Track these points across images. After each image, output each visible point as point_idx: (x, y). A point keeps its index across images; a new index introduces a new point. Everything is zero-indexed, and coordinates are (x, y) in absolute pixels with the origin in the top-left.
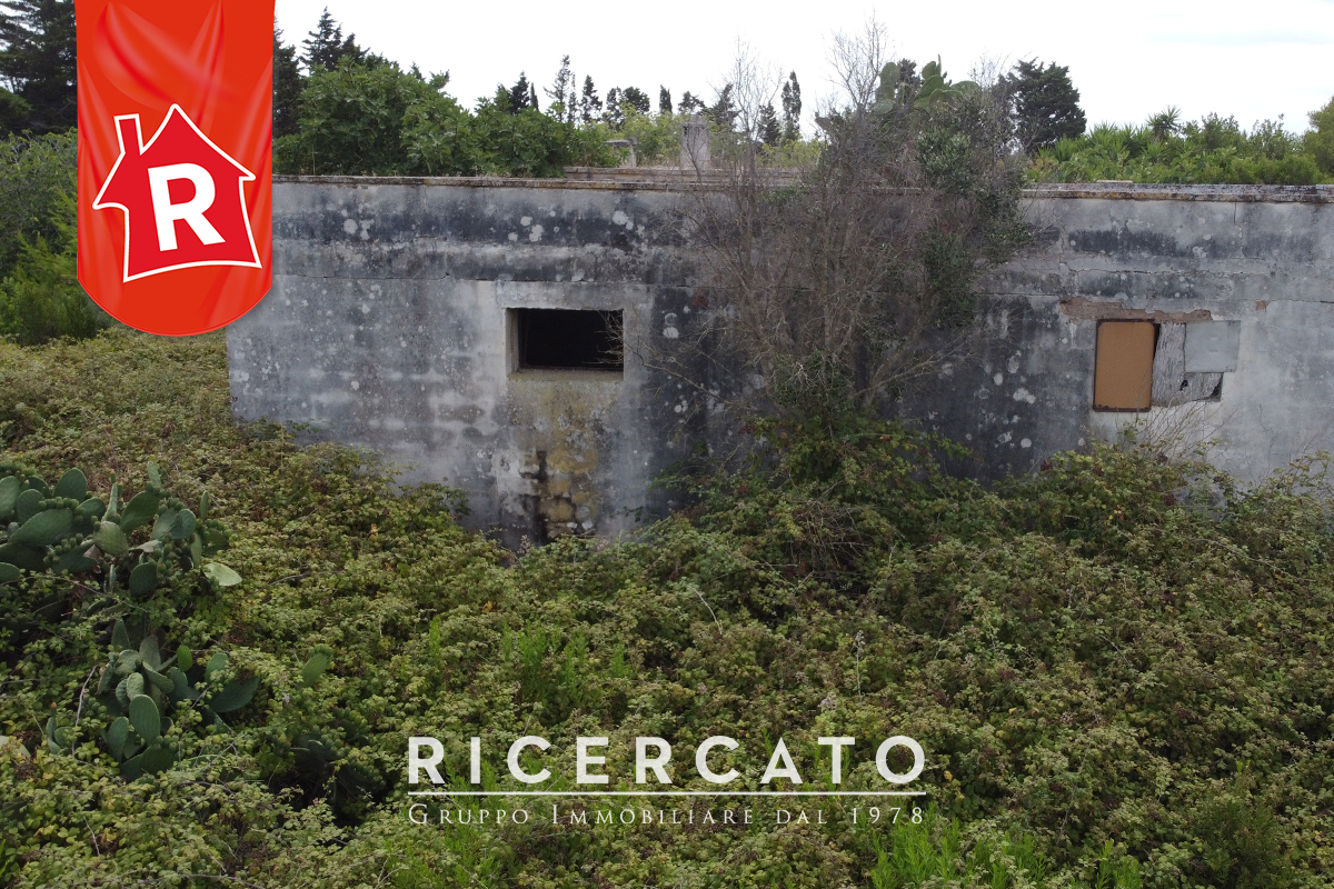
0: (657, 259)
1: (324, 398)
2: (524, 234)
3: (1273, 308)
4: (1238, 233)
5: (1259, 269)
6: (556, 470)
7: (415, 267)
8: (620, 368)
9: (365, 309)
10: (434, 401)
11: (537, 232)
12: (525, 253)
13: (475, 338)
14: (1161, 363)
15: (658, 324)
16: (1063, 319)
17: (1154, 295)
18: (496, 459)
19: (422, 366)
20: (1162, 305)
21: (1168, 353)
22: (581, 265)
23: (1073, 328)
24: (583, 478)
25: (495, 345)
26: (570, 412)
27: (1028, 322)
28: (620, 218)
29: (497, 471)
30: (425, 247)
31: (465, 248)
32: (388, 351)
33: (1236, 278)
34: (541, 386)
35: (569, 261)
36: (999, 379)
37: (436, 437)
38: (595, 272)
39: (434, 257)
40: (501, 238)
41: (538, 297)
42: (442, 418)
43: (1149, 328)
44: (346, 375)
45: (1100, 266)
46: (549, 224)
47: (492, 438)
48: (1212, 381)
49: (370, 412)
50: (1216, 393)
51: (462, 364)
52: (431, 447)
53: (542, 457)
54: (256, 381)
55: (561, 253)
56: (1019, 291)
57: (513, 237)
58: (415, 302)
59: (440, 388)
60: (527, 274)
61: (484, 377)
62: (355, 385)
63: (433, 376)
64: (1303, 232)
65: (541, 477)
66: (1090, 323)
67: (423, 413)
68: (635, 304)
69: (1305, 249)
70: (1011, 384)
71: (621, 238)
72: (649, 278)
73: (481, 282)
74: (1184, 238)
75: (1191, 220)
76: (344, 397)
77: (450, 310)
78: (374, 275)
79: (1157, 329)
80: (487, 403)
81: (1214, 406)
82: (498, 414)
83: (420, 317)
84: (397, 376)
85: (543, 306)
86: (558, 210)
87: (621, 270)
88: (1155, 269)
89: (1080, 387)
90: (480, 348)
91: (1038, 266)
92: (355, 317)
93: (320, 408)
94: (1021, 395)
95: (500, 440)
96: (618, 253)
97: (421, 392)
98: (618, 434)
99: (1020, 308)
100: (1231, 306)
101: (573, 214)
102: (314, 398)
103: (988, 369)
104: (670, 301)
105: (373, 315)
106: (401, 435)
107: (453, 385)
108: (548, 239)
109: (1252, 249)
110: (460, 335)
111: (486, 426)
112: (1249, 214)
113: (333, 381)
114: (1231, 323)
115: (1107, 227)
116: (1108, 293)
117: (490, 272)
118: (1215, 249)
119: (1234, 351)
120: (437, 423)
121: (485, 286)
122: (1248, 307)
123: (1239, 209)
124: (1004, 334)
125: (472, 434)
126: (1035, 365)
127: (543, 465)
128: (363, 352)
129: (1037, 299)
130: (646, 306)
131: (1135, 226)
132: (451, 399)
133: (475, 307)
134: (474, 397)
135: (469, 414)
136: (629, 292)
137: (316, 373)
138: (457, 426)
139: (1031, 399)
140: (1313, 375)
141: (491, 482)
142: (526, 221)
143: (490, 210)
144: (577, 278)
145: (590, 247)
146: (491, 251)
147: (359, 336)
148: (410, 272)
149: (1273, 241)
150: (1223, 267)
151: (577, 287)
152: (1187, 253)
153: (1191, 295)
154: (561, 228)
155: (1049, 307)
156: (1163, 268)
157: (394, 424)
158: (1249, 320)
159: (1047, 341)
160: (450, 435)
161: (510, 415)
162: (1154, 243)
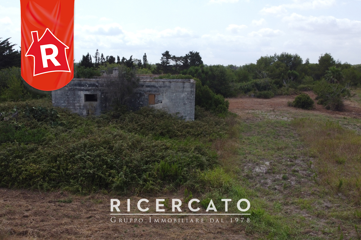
0: (101, 88)
1: (63, 105)
2: (86, 86)
3: (167, 93)
4: (162, 85)
5: (165, 89)
6: (90, 112)
7: (74, 90)
8: (97, 101)
9: (68, 94)
10: (76, 105)
11: (88, 86)
12: (86, 88)
13: (81, 97)
14: (156, 99)
15: (101, 96)
16: (145, 95)
17: (155, 92)
18: (83, 111)
19: (75, 101)
20: (155, 93)
21: (156, 98)
22: (93, 89)
23: (146, 95)
24: (93, 113)
25: (83, 98)
26: (91, 106)
27: (141, 95)
28: (97, 84)
29: (83, 113)
30: (75, 87)
31: (80, 87)
32: (71, 99)
33: (163, 90)
34: (88, 103)
35: (91, 89)
36: (139, 101)
37: (76, 109)
38: (94, 90)
39: (76, 88)
40: (84, 86)
41: (88, 93)
42: (77, 107)
43: (154, 95)
44: (66, 102)
45: (149, 89)
46: (89, 85)
47: (82, 109)
48: (161, 101)
49: (69, 106)
50: (162, 102)
51: (79, 100)
52: (76, 110)
53: (88, 111)
54: (55, 102)
55: (90, 88)
56: (140, 92)
57: (85, 86)
58: (74, 93)
59: (76, 103)
60: (86, 90)
61: (82, 102)
62: (67, 103)
63: (76, 102)
64: (169, 85)
65: (88, 113)
66: (148, 95)
67: (75, 106)
68: (99, 93)
69: (170, 87)
70: (140, 102)
71: (97, 86)
72: (100, 91)
73: (81, 91)
74: (157, 86)
75: (158, 84)
76: (65, 104)
77: (78, 94)
78: (69, 90)
79: (155, 95)
80: (82, 105)
81: (162, 104)
82: (83, 106)
83: (74, 95)
84: (72, 102)
85: (88, 94)
86: (90, 83)
87: (97, 90)
88: (154, 89)
89: (147, 102)
90: (81, 98)
91: (142, 89)
92: (67, 95)
93: (63, 106)
94: (141, 103)
95: (83, 109)
96: (97, 88)
97: (74, 104)
98: (97, 108)
99: (140, 94)
100: (162, 93)
101: (92, 84)
102: (62, 104)
103: (137, 100)
104: (102, 93)
105: (69, 95)
106: (72, 109)
107: (78, 103)
108: (89, 86)
109: (164, 87)
110: (79, 97)
111: (82, 107)
112: (163, 83)
113: (64, 102)
114: (162, 95)
115: (149, 85)
116: (150, 92)
117: (83, 90)
118: (160, 87)
119: (163, 98)
120: (76, 107)
121: (82, 92)
122: (164, 93)
123: (162, 83)
124: (139, 96)
125: (80, 108)
126: (142, 100)
127: (88, 112)
128: (68, 99)
129: (142, 93)
130: (100, 94)
131: (152, 84)
132: (78, 104)
133: (81, 94)
134: (80, 104)
135: (80, 106)
136: (98, 92)
137: (62, 102)
138: (78, 107)
139: (142, 103)
140: (172, 100)
141: (83, 114)
142: (86, 84)
143: (82, 83)
144: (92, 91)
145: (94, 87)
146: (83, 88)
147: (67, 97)
148: (73, 90)
149: (166, 86)
150: (161, 89)
151: (92, 92)
152: (157, 87)
153: (158, 92)
154: (91, 85)
155: (144, 93)
156: (155, 89)
157: (71, 107)
158: (164, 94)
159: (143, 97)
160: (78, 108)
161: (85, 106)
162: (154, 86)
